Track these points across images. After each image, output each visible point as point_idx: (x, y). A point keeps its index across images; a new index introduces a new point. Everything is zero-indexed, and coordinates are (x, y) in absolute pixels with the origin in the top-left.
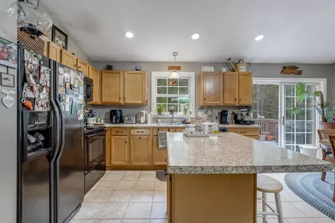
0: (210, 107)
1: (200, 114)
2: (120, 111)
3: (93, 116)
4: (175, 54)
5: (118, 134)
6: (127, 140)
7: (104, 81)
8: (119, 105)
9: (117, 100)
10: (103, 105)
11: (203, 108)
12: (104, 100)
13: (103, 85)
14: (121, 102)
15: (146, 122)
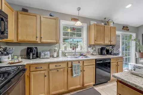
0: (94, 45)
1: (90, 49)
2: (36, 48)
3: (8, 54)
4: (79, 9)
5: (38, 69)
6: (46, 74)
7: (20, 20)
8: (35, 43)
9: (34, 39)
10: (19, 44)
11: (91, 46)
12: (20, 38)
13: (20, 25)
14: (38, 40)
15: (58, 56)
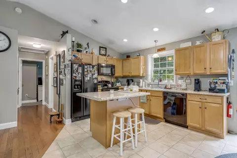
0: (189, 76)
1: (181, 82)
4: (156, 41)
11: (182, 78)
12: (124, 74)
14: (130, 75)
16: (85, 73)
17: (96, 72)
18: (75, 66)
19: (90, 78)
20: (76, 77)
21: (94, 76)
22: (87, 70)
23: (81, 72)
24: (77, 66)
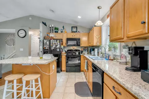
16: (51, 45)
17: (59, 44)
18: (45, 41)
19: (54, 48)
20: (45, 47)
21: (57, 46)
22: (53, 43)
23: (48, 44)
24: (46, 41)
